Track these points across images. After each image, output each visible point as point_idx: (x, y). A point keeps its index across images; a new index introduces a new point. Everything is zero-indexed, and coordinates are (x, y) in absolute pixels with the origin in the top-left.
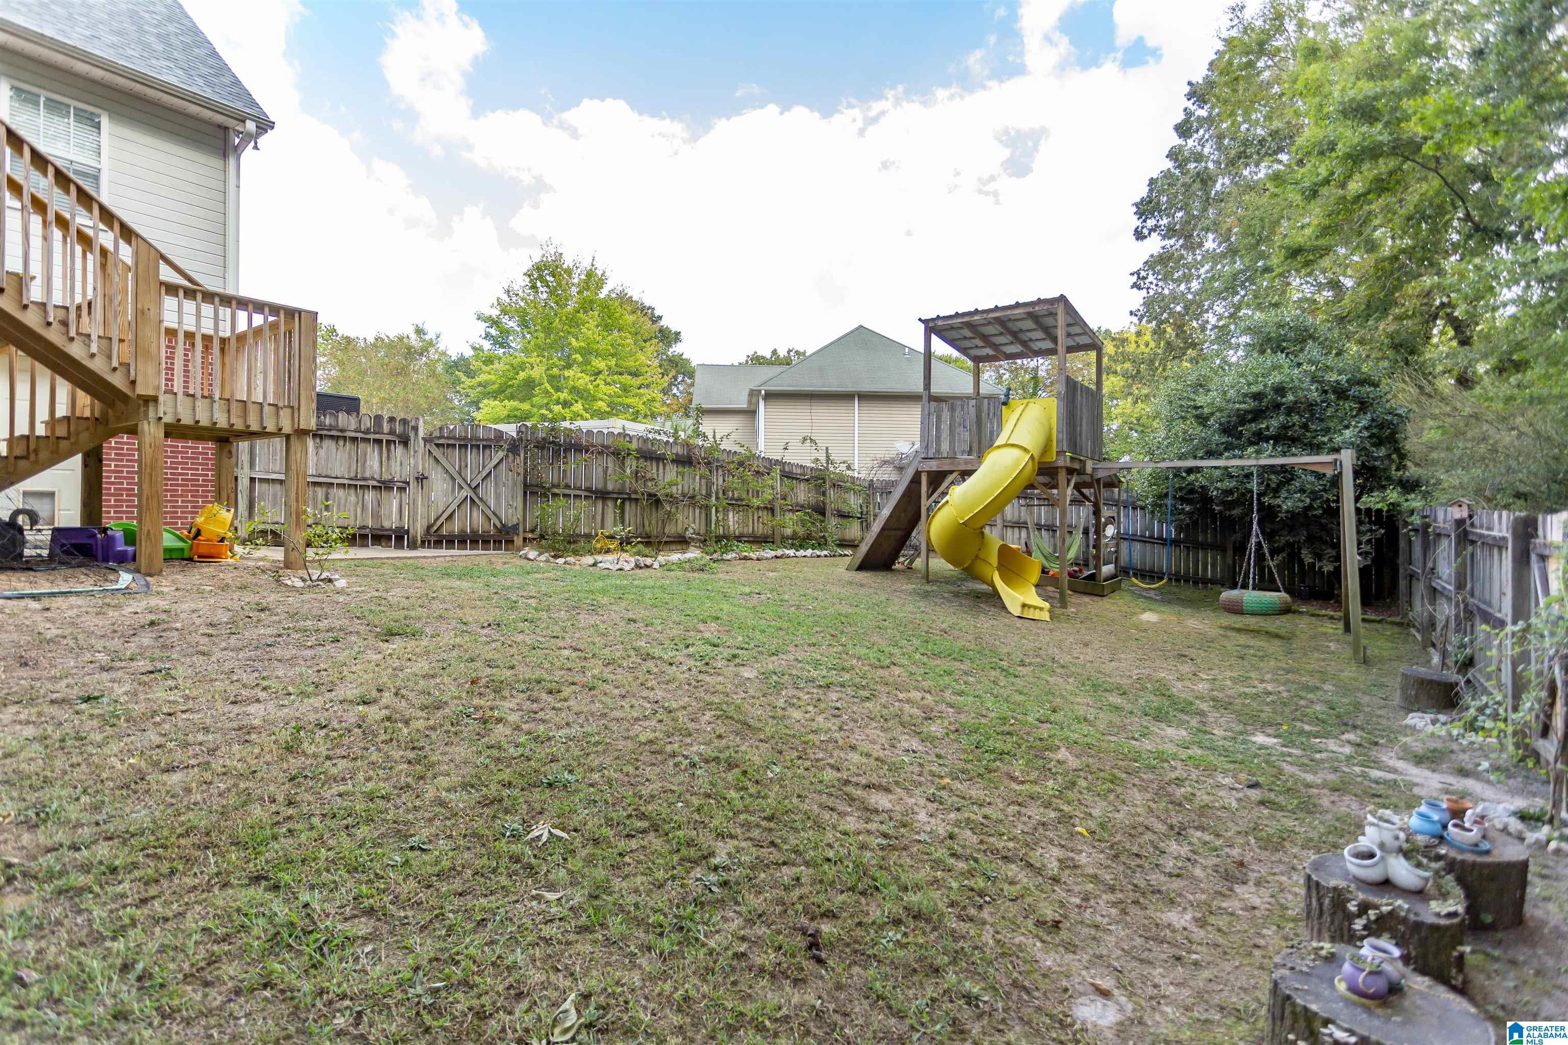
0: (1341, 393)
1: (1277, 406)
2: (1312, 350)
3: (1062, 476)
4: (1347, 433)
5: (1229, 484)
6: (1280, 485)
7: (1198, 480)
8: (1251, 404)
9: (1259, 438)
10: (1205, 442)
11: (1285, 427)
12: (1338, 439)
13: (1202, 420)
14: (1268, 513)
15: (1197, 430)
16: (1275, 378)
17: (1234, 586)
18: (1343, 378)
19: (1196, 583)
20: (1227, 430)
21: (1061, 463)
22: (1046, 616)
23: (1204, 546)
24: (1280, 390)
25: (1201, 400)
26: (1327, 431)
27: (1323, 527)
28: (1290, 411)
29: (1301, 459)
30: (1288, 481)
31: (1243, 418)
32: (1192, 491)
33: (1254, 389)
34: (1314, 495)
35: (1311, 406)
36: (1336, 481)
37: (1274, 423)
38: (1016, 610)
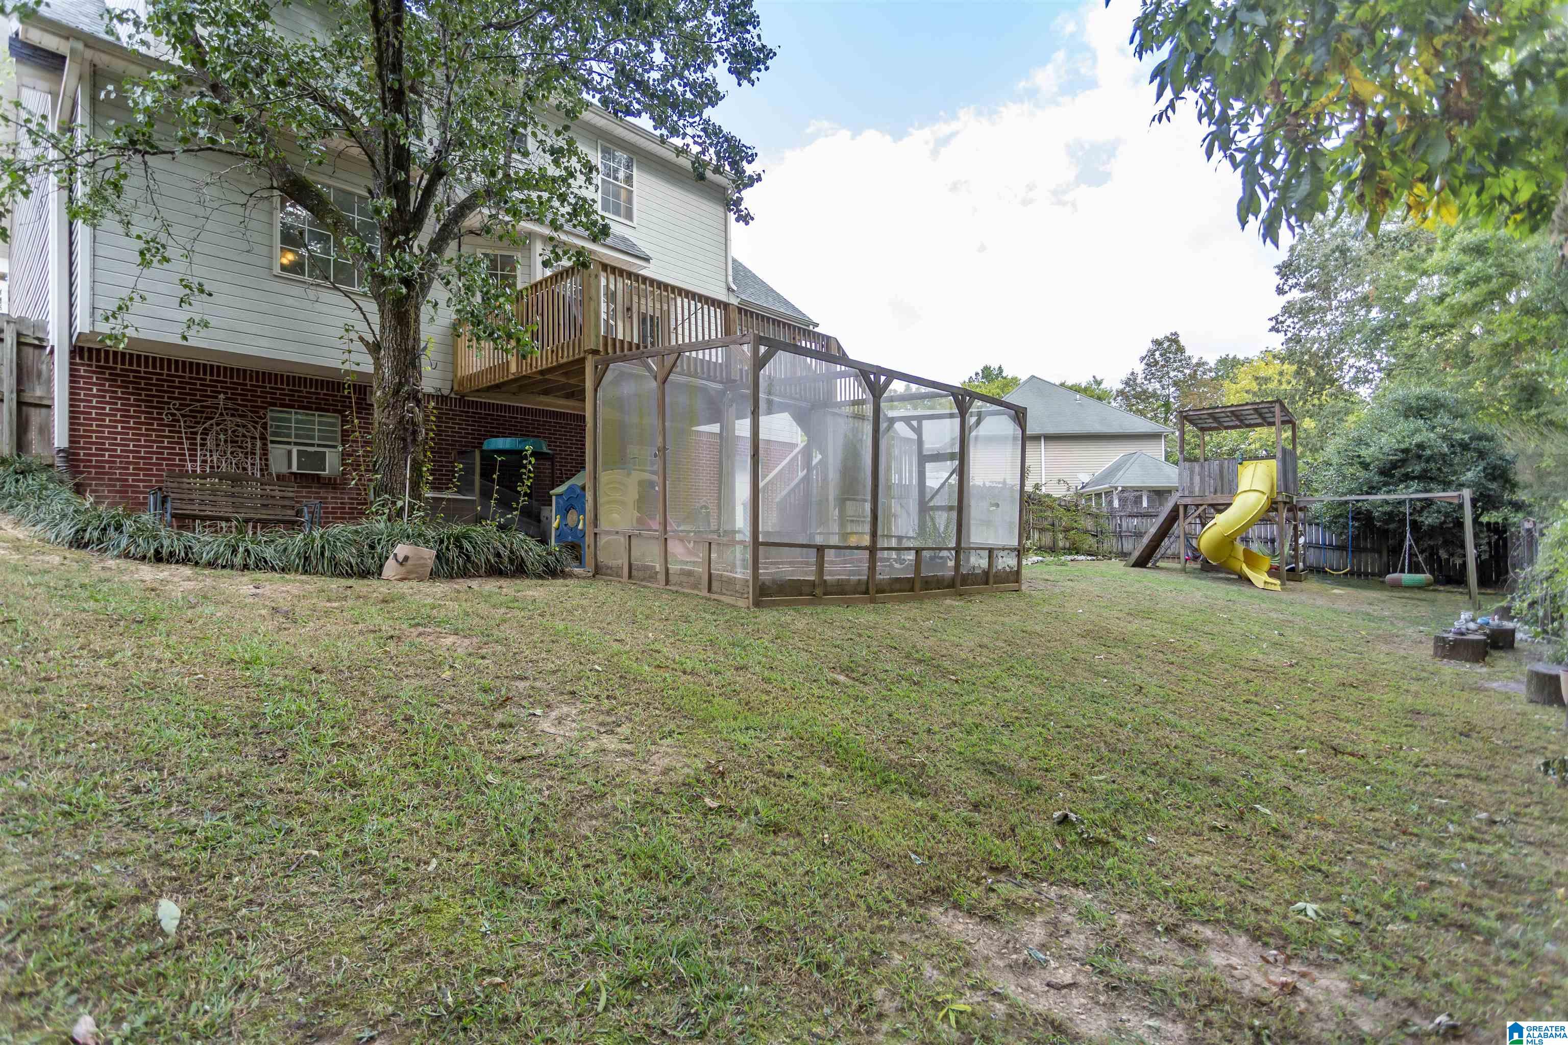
0: (1465, 447)
1: (1419, 457)
2: (1443, 418)
3: (1281, 506)
4: (1469, 475)
5: (1388, 508)
6: (1423, 508)
7: (1366, 506)
8: (1401, 456)
9: (1407, 477)
10: (1368, 481)
11: (1425, 471)
12: (1463, 479)
13: (1365, 466)
14: (1415, 525)
15: (1362, 474)
16: (1417, 439)
17: (1395, 571)
18: (1466, 437)
19: (1359, 575)
20: (1383, 472)
21: (1280, 499)
22: (1278, 588)
23: (1365, 550)
24: (1421, 446)
25: (1364, 452)
26: (1455, 473)
27: (1454, 535)
28: (1428, 460)
29: (1437, 494)
30: (1429, 506)
31: (1394, 465)
32: (1359, 513)
33: (1402, 446)
34: (1447, 515)
35: (1444, 455)
36: (1461, 506)
37: (1417, 468)
38: (1261, 585)
